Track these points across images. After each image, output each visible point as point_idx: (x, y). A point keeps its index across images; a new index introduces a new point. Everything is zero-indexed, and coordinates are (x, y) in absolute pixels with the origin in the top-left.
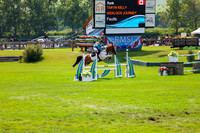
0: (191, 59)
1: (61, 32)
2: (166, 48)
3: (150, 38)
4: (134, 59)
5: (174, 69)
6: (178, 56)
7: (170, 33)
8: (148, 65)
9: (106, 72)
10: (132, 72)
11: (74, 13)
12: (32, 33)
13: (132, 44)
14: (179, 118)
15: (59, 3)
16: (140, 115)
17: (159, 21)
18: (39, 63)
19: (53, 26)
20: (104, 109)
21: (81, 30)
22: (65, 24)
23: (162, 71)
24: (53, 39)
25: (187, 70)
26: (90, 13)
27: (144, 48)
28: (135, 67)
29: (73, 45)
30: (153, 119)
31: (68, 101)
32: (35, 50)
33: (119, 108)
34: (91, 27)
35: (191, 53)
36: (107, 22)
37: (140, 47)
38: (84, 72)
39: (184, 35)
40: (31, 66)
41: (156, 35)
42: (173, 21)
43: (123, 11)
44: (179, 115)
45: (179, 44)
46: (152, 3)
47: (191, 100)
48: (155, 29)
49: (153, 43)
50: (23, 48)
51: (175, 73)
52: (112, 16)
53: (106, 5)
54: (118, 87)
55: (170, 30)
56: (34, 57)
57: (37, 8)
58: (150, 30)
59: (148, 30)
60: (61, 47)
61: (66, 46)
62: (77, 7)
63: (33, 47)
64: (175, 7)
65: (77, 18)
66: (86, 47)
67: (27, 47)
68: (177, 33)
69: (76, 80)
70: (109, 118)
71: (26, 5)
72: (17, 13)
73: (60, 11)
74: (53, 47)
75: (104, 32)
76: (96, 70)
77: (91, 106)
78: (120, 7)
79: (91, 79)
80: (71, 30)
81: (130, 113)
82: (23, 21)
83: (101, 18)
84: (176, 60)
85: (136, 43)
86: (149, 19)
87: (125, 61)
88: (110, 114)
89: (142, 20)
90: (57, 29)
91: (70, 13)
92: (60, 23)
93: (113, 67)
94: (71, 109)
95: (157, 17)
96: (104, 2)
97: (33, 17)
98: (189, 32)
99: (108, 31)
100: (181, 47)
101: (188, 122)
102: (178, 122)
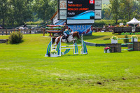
0: (126, 41)
1: (36, 23)
2: (109, 34)
3: (98, 27)
4: (87, 41)
5: (114, 48)
6: (118, 39)
7: (112, 23)
8: (97, 45)
9: (67, 51)
10: (85, 51)
11: (45, 9)
12: (16, 23)
13: (86, 31)
14: (118, 83)
15: (34, 2)
16: (91, 81)
17: (104, 14)
18: (21, 44)
19: (30, 18)
20: (66, 76)
21: (50, 21)
22: (39, 17)
23: (106, 50)
24: (30, 28)
25: (124, 49)
26: (56, 9)
27: (94, 34)
28: (88, 47)
29: (44, 32)
30: (100, 83)
31: (41, 71)
32: (18, 35)
33: (76, 75)
34: (57, 19)
35: (127, 37)
36: (68, 16)
37: (91, 33)
38: (52, 51)
39: (121, 25)
40: (15, 46)
41: (102, 24)
42: (114, 15)
43: (79, 8)
44: (118, 80)
45: (118, 31)
46: (100, 2)
47: (126, 70)
48: (102, 20)
49: (100, 30)
50: (9, 34)
51: (115, 51)
52: (71, 12)
53: (68, 4)
54: (76, 61)
55: (112, 21)
56: (16, 40)
57: (19, 6)
58: (98, 21)
59: (96, 21)
60: (35, 33)
61: (39, 32)
62: (47, 5)
63: (16, 33)
64: (115, 5)
65: (47, 13)
66: (53, 33)
67: (12, 33)
68: (117, 23)
69: (46, 56)
70: (70, 82)
71: (11, 3)
72: (5, 9)
73: (35, 8)
74: (30, 33)
75: (66, 22)
76: (60, 49)
77: (57, 75)
78: (77, 5)
79: (57, 55)
80: (43, 21)
81: (84, 79)
82: (9, 15)
83: (63, 13)
84: (116, 42)
85: (88, 30)
86: (98, 13)
87: (80, 43)
88: (70, 80)
89: (92, 14)
90: (33, 21)
91: (42, 9)
92: (35, 16)
93: (72, 47)
94: (43, 76)
95: (103, 12)
96: (66, 2)
97: (16, 12)
98: (125, 22)
99: (69, 22)
100: (120, 33)
101: (124, 85)
102: (117, 85)
